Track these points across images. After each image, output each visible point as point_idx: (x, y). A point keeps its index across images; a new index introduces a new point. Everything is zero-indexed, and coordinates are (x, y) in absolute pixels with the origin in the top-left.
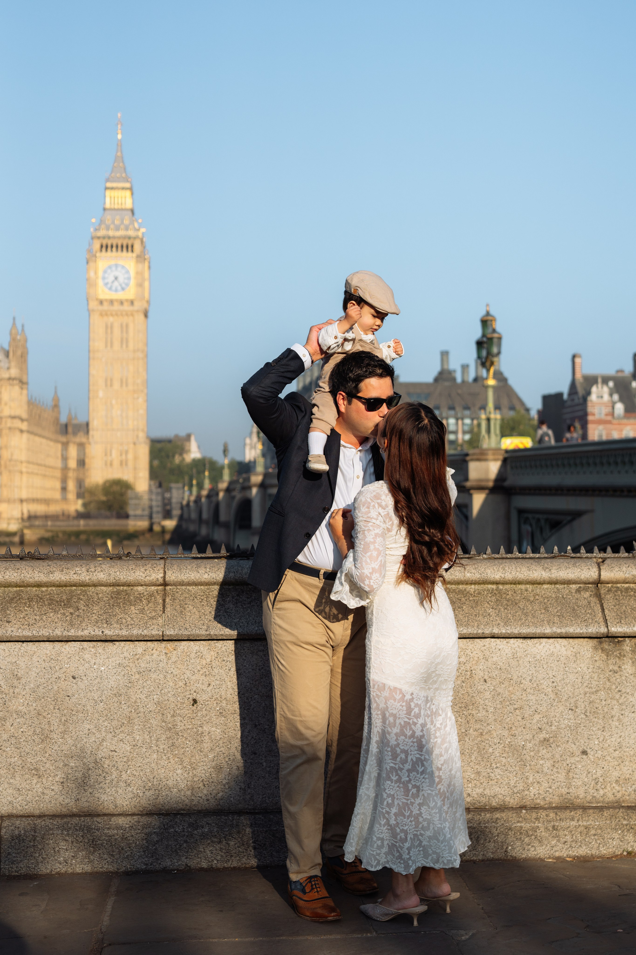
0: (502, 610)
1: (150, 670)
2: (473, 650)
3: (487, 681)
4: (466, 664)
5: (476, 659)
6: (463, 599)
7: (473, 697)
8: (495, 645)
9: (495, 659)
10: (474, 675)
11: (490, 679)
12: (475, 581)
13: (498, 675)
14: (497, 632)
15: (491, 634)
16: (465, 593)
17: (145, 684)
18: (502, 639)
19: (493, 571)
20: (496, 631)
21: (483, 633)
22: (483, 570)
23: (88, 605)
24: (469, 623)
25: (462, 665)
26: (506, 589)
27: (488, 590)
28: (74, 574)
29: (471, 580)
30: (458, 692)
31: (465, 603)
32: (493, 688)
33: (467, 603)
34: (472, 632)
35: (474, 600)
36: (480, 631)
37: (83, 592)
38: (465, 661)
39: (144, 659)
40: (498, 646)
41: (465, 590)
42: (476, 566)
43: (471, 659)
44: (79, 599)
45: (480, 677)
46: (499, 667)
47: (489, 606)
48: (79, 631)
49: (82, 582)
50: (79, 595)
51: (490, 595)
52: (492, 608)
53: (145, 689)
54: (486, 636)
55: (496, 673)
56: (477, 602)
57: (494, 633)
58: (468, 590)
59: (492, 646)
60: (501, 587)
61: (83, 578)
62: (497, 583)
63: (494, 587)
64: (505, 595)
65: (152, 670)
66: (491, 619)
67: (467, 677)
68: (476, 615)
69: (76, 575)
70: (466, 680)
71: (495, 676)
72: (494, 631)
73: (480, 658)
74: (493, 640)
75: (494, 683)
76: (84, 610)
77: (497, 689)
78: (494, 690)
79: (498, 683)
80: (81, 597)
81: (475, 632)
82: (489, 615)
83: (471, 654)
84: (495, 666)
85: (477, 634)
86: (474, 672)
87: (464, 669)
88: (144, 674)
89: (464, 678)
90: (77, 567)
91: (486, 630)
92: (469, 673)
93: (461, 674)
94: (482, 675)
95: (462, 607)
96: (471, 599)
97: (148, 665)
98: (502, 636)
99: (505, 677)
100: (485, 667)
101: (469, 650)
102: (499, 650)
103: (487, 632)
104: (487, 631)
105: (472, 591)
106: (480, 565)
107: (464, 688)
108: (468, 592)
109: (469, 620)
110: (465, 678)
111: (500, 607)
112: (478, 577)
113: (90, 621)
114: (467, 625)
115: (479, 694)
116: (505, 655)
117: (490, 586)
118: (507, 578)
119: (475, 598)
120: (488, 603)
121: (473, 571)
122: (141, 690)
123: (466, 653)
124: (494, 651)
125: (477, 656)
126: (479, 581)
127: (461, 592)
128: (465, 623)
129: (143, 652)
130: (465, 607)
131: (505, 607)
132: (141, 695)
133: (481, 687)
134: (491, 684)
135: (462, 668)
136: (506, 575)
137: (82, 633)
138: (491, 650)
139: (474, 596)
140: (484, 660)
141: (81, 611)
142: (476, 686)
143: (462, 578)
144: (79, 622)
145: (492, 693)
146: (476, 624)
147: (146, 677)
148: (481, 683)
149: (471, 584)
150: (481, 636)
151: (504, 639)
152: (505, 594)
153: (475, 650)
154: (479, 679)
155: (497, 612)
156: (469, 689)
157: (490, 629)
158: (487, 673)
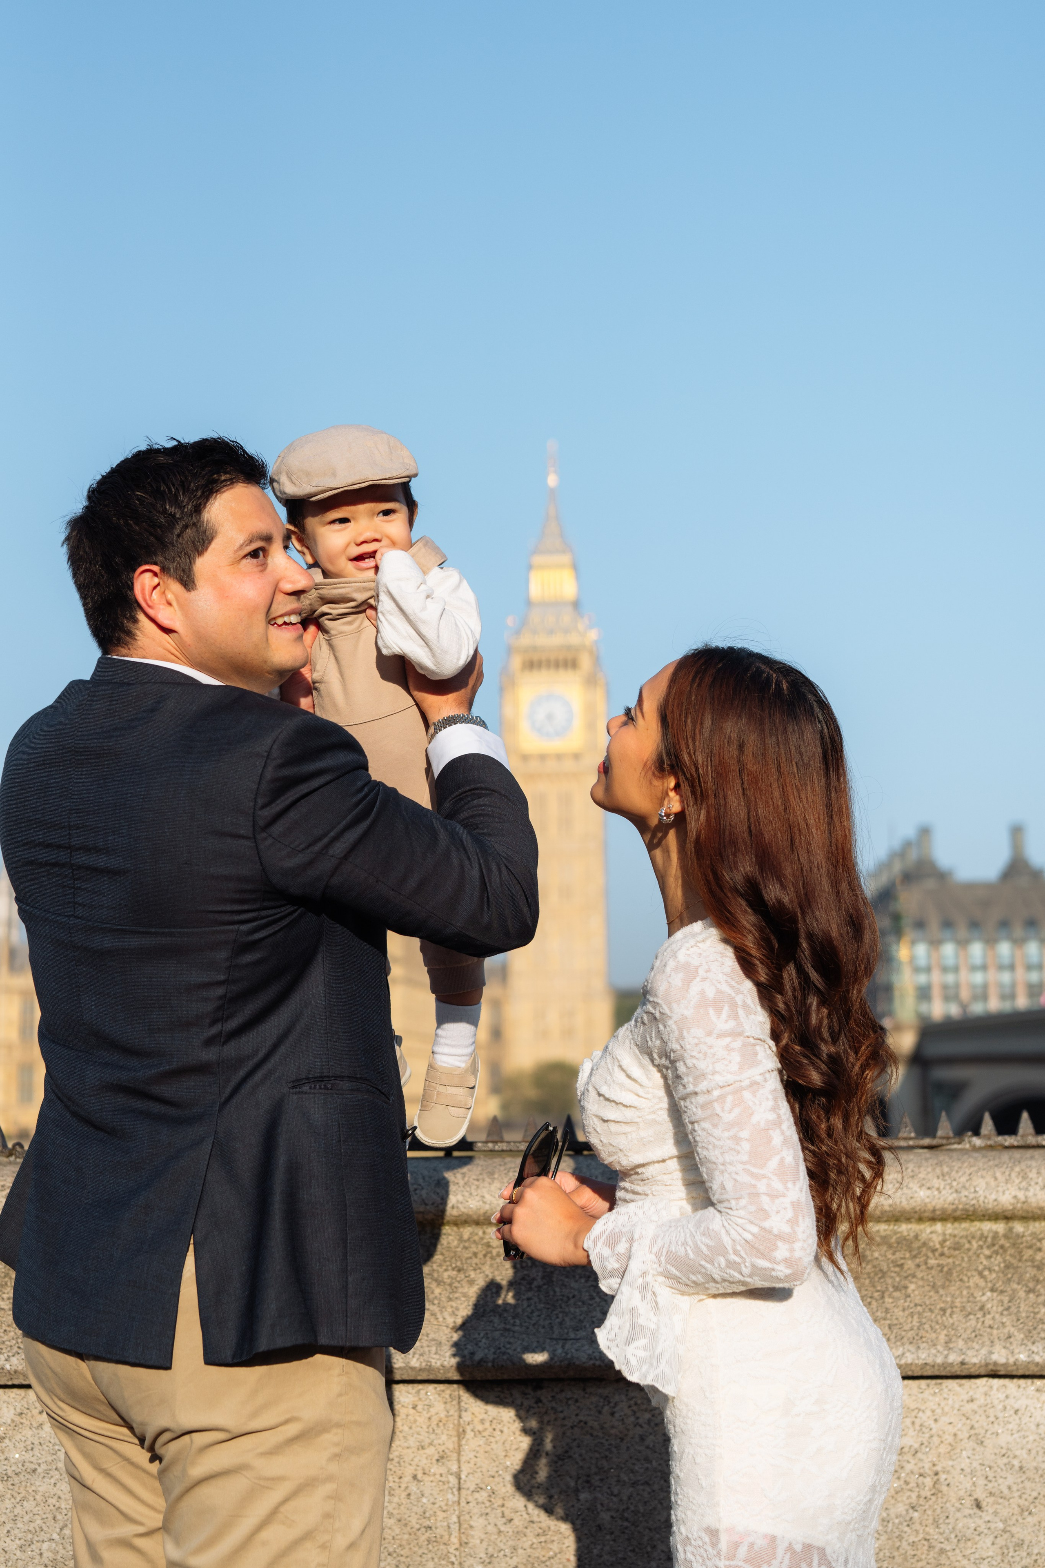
0: (1022, 1294)
1: (34, 1471)
2: (939, 1411)
3: (984, 1504)
4: (919, 1455)
5: (950, 1439)
6: (910, 1264)
7: (942, 1551)
8: (1002, 1396)
9: (1004, 1439)
10: (944, 1489)
11: (991, 1500)
12: (944, 1210)
13: (1015, 1488)
14: (1002, 1360)
15: (987, 1365)
16: (916, 1245)
17: (18, 1510)
18: (1022, 1382)
19: (993, 1183)
20: (1000, 1356)
21: (963, 1363)
22: (963, 1179)
24: (922, 1333)
25: (908, 1457)
26: (1033, 1234)
27: (983, 1237)
29: (930, 1207)
30: (900, 1538)
31: (914, 1276)
32: (1001, 1526)
33: (919, 1275)
34: (930, 1361)
35: (941, 1266)
36: (954, 1358)
38: (916, 1446)
39: (18, 1437)
40: (1011, 1401)
41: (916, 1237)
42: (946, 1169)
43: (936, 1440)
45: (962, 1493)
46: (1016, 1463)
47: (982, 1283)
51: (987, 1252)
52: (992, 1290)
53: (20, 1525)
54: (973, 1371)
55: (1010, 1480)
56: (950, 1272)
57: (995, 1364)
58: (924, 1237)
59: (996, 1402)
60: (1018, 1227)
62: (1007, 1217)
63: (1000, 1227)
64: (1030, 1252)
65: (40, 1470)
66: (988, 1323)
67: (924, 1493)
68: (944, 1310)
70: (922, 1501)
71: (1006, 1491)
72: (995, 1357)
73: (960, 1436)
74: (996, 1382)
75: (1005, 1513)
77: (1014, 1530)
78: (1004, 1531)
79: (1017, 1510)
81: (939, 1360)
82: (982, 1308)
83: (933, 1425)
84: (1005, 1460)
85: (944, 1365)
86: (943, 1477)
87: (916, 1470)
88: (16, 1480)
89: (914, 1496)
91: (970, 1353)
92: (929, 1482)
93: (907, 1483)
94: (968, 1486)
95: (906, 1287)
96: (932, 1262)
97: (28, 1456)
98: (1020, 1373)
99: (1035, 1494)
100: (975, 1464)
101: (928, 1413)
102: (1016, 1412)
103: (975, 1360)
104: (975, 1358)
105: (936, 1239)
106: (957, 1165)
107: (917, 1526)
108: (924, 1244)
109: (921, 1324)
110: (919, 1496)
111: (1015, 1286)
112: (950, 1198)
114: (916, 1341)
115: (962, 1545)
116: (1033, 1427)
117: (987, 1227)
118: (1033, 1201)
119: (944, 1261)
120: (980, 1274)
121: (936, 1183)
122: (8, 1527)
123: (918, 1422)
124: (1000, 1415)
125: (951, 1429)
126: (955, 1210)
127: (905, 1243)
128: (910, 1334)
129: (17, 1419)
130: (912, 1287)
131: (1031, 1285)
132: (8, 1540)
133: (967, 1522)
134: (996, 1513)
135: (909, 1467)
136: (1030, 1194)
138: (991, 1412)
139: (942, 1254)
140: (971, 1444)
142: (951, 1520)
143: (904, 1203)
145: (1000, 1541)
146: (942, 1337)
147: (22, 1490)
148: (967, 1512)
149: (933, 1219)
150: (957, 1370)
151: (1029, 1381)
152: (1030, 1247)
153: (944, 1414)
154: (960, 1499)
155: (1006, 1299)
156: (931, 1530)
157: (984, 1351)
158: (981, 1482)
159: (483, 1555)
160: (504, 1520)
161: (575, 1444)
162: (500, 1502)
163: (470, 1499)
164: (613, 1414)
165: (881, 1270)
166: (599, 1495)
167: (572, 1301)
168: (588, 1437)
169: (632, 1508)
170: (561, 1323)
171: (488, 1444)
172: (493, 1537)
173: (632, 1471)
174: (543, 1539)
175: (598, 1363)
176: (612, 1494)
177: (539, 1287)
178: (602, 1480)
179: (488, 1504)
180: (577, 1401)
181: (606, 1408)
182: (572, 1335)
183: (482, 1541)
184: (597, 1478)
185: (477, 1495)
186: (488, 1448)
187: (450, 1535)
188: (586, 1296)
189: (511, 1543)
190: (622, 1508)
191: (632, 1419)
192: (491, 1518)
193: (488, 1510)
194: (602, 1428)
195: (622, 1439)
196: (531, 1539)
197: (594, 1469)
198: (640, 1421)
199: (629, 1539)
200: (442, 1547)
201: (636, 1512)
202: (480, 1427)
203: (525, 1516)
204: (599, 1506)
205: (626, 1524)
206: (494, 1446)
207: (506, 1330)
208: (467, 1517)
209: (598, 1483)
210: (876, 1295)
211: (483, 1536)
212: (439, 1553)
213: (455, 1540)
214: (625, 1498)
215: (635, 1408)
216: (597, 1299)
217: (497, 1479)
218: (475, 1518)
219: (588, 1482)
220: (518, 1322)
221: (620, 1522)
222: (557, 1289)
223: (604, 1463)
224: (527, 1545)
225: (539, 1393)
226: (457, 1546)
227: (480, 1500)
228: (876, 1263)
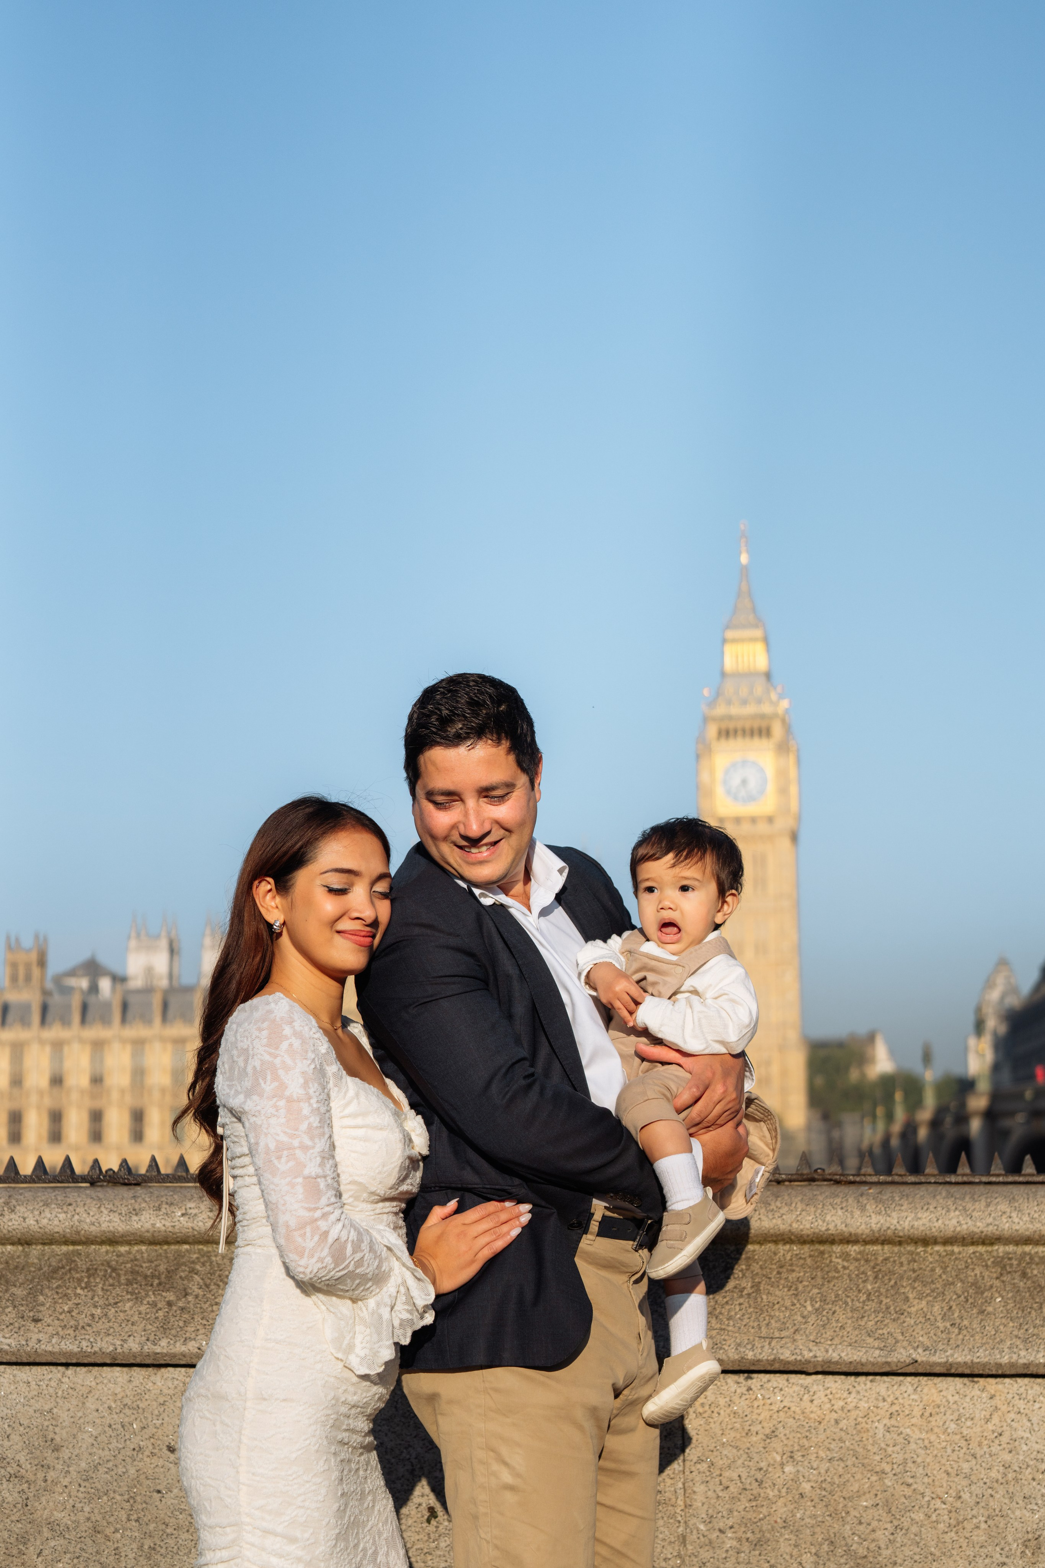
23: (207, 1286)
28: (183, 1215)
37: (203, 1256)
44: (193, 1271)
48: (178, 1344)
49: (199, 1233)
50: (193, 1262)
61: (201, 1224)
69: (186, 1218)
76: (197, 1297)
80: (198, 1267)
90: (190, 1200)
113: (204, 1322)
137: (183, 1349)
141: (190, 1298)
144: (181, 1324)
159: (704, 1516)
160: (721, 1487)
161: (780, 1425)
162: (718, 1472)
163: (693, 1469)
164: (812, 1401)
165: (1039, 1286)
166: (801, 1469)
167: (777, 1307)
168: (791, 1420)
169: (829, 1480)
170: (767, 1325)
171: (708, 1423)
172: (713, 1501)
173: (829, 1449)
174: (754, 1504)
175: (799, 1358)
176: (812, 1468)
177: (749, 1295)
178: (803, 1456)
179: (708, 1474)
180: (781, 1390)
181: (806, 1396)
182: (777, 1334)
183: (703, 1504)
184: (800, 1454)
185: (698, 1466)
186: (708, 1427)
187: (677, 1498)
188: (788, 1303)
189: (727, 1506)
190: (820, 1479)
191: (828, 1406)
192: (711, 1485)
193: (708, 1479)
194: (803, 1413)
195: (820, 1423)
196: (744, 1503)
197: (796, 1447)
198: (835, 1408)
199: (826, 1506)
200: (670, 1508)
201: (832, 1484)
202: (701, 1410)
203: (739, 1484)
204: (801, 1479)
205: (824, 1493)
206: (712, 1425)
207: (721, 1329)
208: (691, 1484)
209: (800, 1458)
210: (1035, 1306)
211: (704, 1500)
212: (668, 1513)
213: (680, 1502)
214: (823, 1471)
215: (830, 1397)
216: (798, 1306)
217: (715, 1453)
218: (697, 1485)
219: (791, 1457)
220: (731, 1323)
221: (818, 1491)
222: (764, 1297)
223: (805, 1442)
224: (741, 1508)
225: (750, 1382)
226: (683, 1507)
227: (702, 1470)
228: (1035, 1279)
